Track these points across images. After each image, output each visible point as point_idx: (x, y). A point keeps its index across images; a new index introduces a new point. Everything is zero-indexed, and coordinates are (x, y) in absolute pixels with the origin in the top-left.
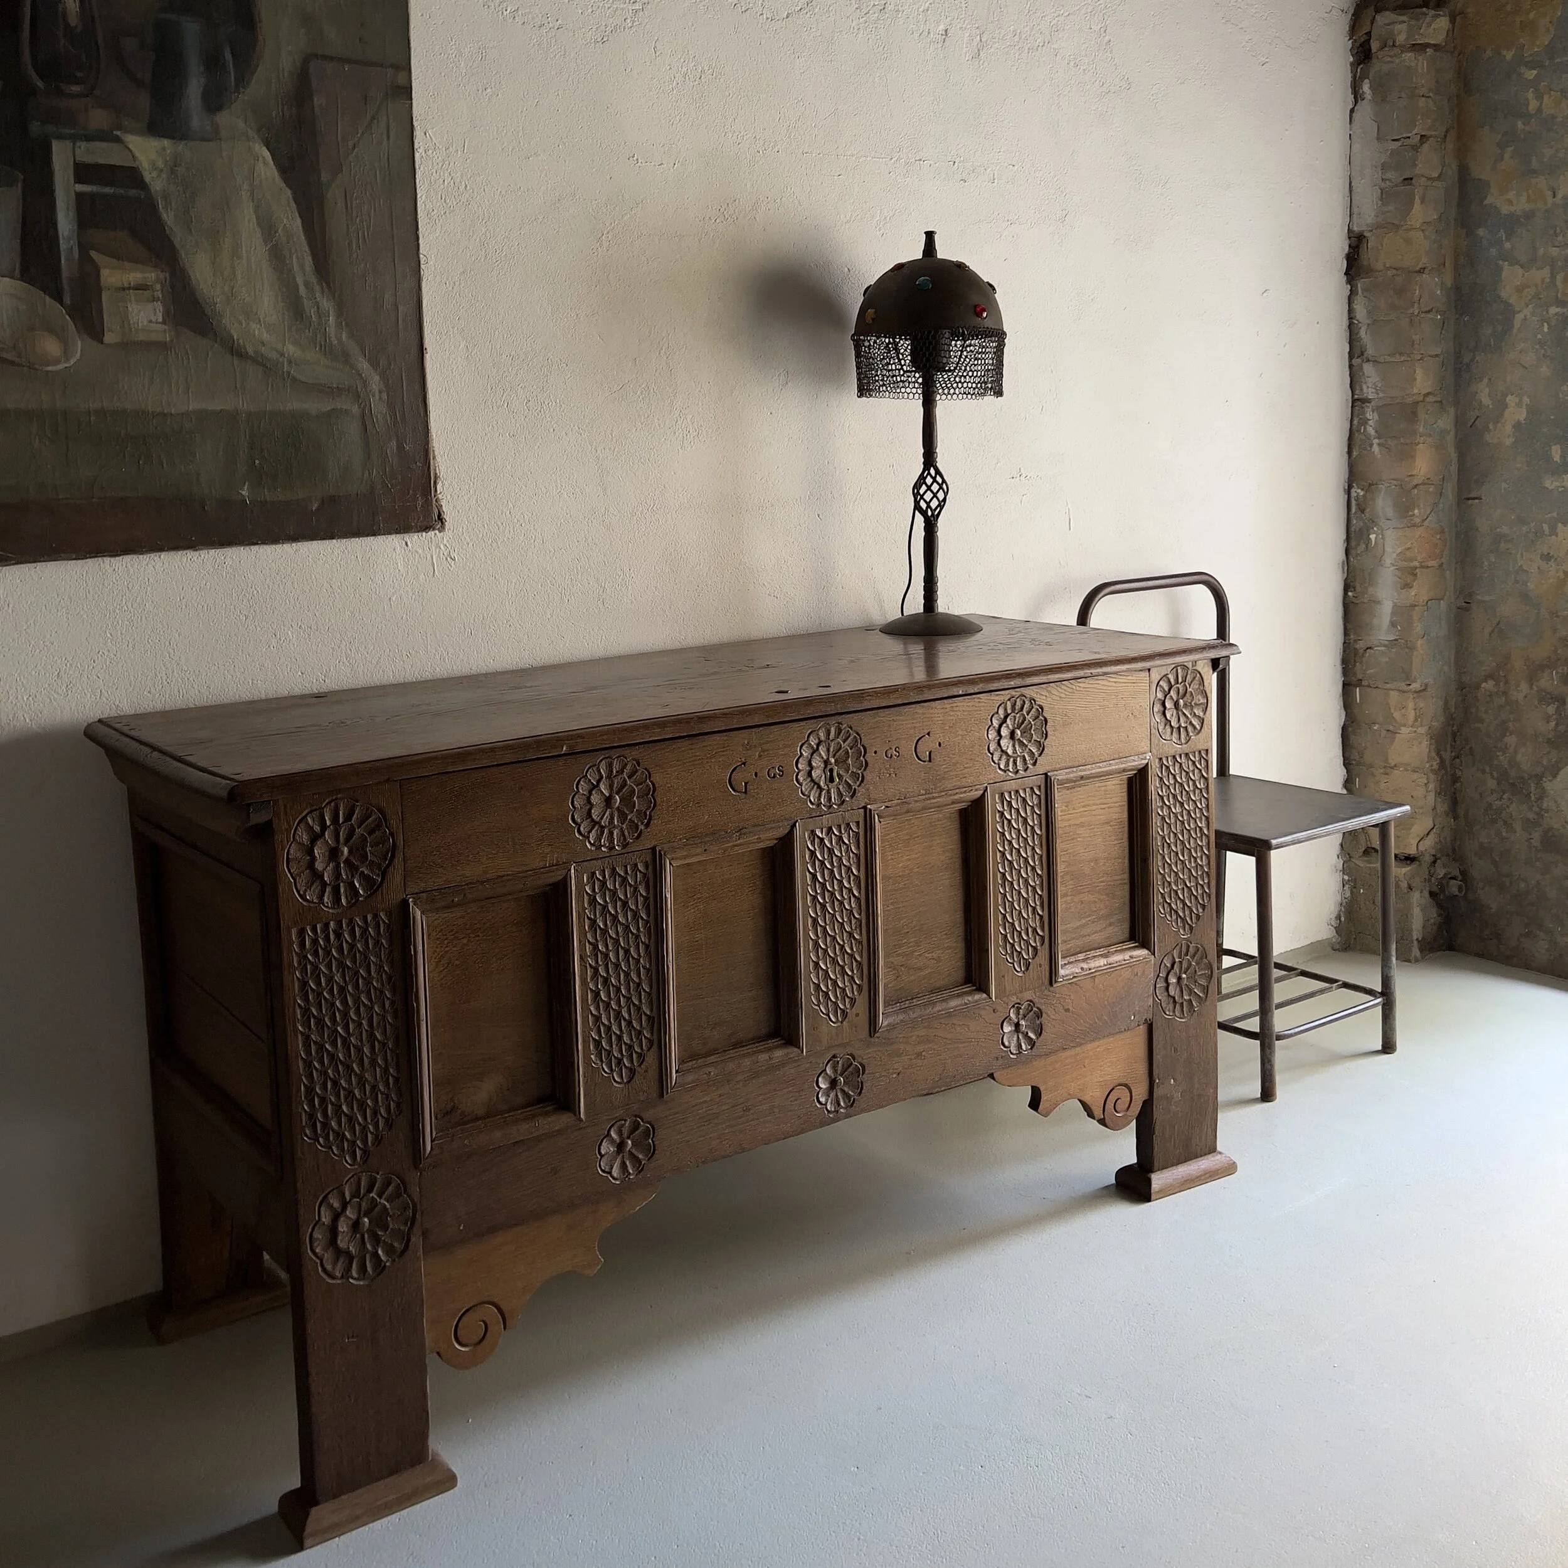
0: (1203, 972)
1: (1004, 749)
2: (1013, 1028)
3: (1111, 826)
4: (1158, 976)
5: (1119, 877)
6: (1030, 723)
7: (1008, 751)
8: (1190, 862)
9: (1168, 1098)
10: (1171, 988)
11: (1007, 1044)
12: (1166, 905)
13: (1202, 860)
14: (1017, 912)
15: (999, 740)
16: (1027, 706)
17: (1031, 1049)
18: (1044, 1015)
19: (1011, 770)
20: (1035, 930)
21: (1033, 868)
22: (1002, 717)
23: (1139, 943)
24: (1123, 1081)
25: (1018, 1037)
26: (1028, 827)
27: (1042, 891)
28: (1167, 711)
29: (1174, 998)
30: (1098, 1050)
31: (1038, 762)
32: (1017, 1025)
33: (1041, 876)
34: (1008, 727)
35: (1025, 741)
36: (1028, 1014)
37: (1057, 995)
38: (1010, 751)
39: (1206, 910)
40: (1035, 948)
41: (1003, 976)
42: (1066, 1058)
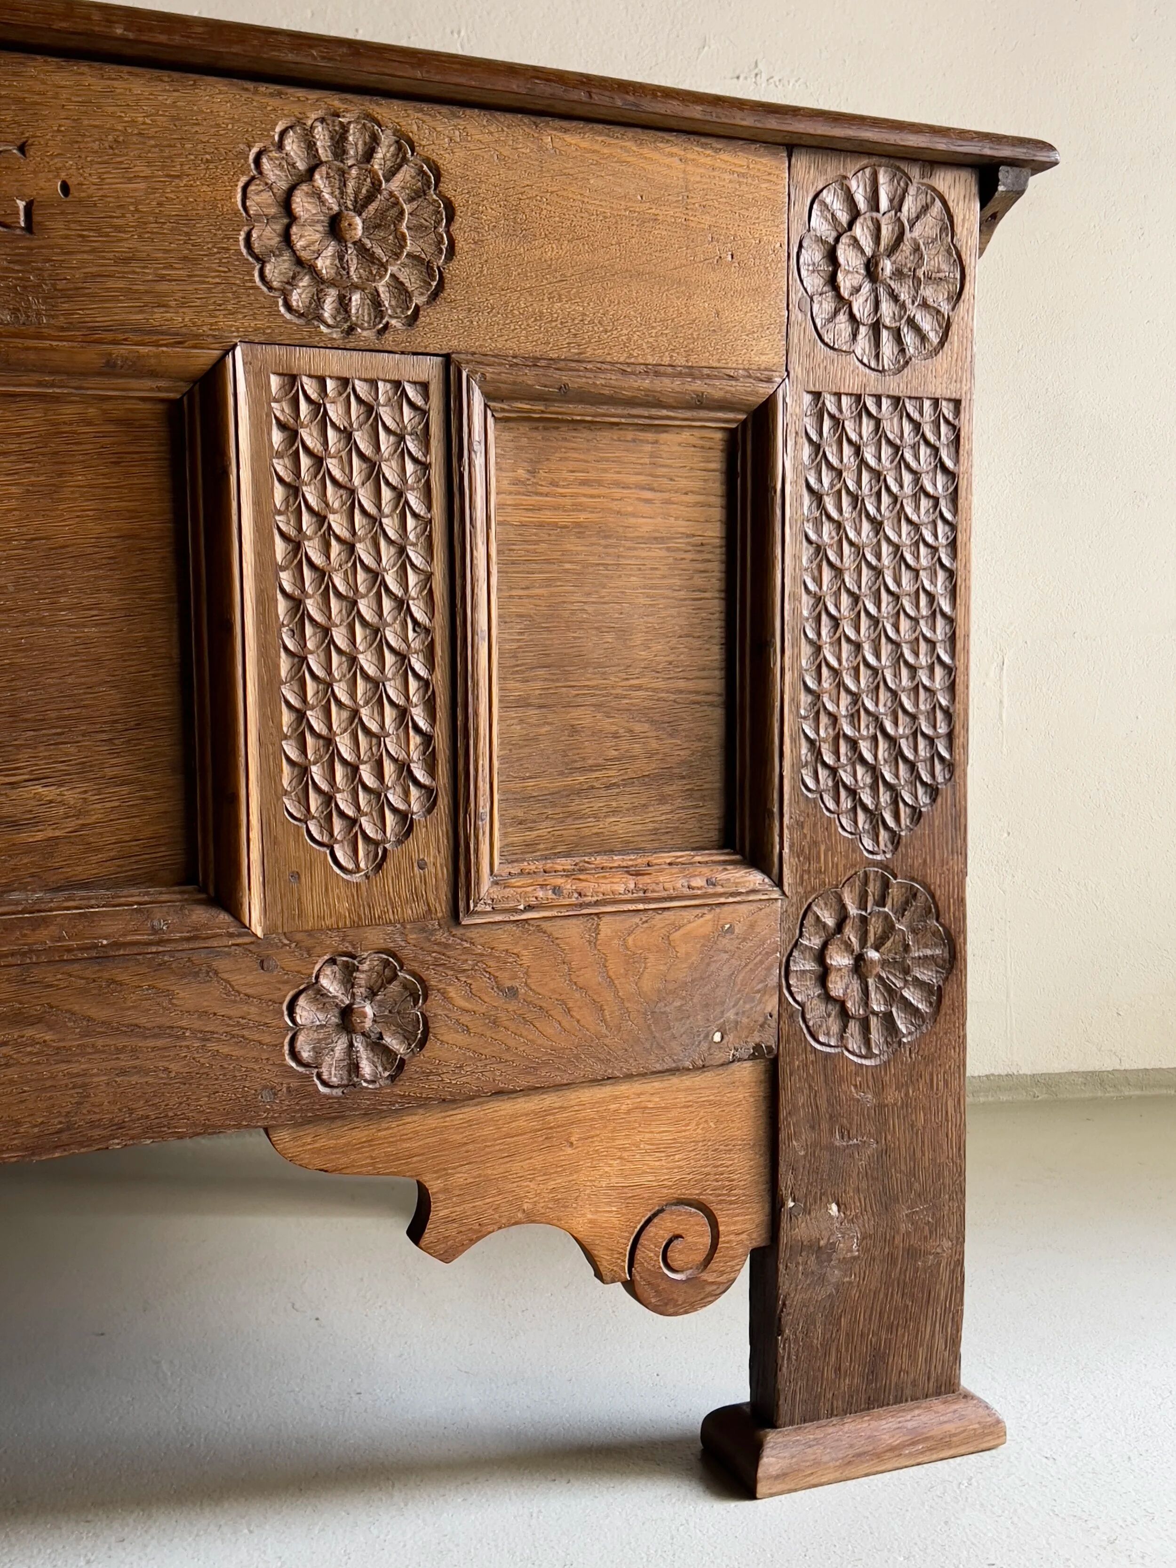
0: (929, 952)
1: (304, 255)
2: (335, 1020)
3: (668, 549)
4: (796, 945)
5: (690, 685)
6: (397, 203)
7: (319, 263)
8: (897, 675)
9: (819, 1248)
10: (833, 977)
11: (306, 1054)
12: (823, 773)
13: (932, 676)
14: (345, 714)
15: (288, 228)
16: (383, 154)
17: (392, 1078)
18: (434, 996)
19: (330, 321)
20: (404, 768)
21: (401, 604)
22: (301, 166)
23: (743, 855)
24: (693, 1193)
25: (351, 1045)
26: (385, 490)
27: (431, 668)
28: (840, 276)
29: (842, 1004)
30: (613, 1107)
31: (422, 319)
32: (347, 1014)
33: (427, 631)
34: (317, 195)
35: (378, 251)
36: (383, 986)
37: (479, 949)
38: (324, 264)
39: (939, 800)
40: (403, 816)
41: (297, 876)
42: (515, 1117)
